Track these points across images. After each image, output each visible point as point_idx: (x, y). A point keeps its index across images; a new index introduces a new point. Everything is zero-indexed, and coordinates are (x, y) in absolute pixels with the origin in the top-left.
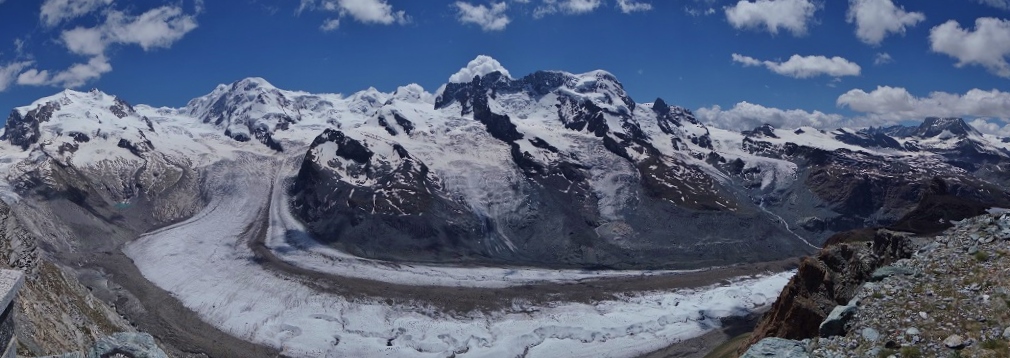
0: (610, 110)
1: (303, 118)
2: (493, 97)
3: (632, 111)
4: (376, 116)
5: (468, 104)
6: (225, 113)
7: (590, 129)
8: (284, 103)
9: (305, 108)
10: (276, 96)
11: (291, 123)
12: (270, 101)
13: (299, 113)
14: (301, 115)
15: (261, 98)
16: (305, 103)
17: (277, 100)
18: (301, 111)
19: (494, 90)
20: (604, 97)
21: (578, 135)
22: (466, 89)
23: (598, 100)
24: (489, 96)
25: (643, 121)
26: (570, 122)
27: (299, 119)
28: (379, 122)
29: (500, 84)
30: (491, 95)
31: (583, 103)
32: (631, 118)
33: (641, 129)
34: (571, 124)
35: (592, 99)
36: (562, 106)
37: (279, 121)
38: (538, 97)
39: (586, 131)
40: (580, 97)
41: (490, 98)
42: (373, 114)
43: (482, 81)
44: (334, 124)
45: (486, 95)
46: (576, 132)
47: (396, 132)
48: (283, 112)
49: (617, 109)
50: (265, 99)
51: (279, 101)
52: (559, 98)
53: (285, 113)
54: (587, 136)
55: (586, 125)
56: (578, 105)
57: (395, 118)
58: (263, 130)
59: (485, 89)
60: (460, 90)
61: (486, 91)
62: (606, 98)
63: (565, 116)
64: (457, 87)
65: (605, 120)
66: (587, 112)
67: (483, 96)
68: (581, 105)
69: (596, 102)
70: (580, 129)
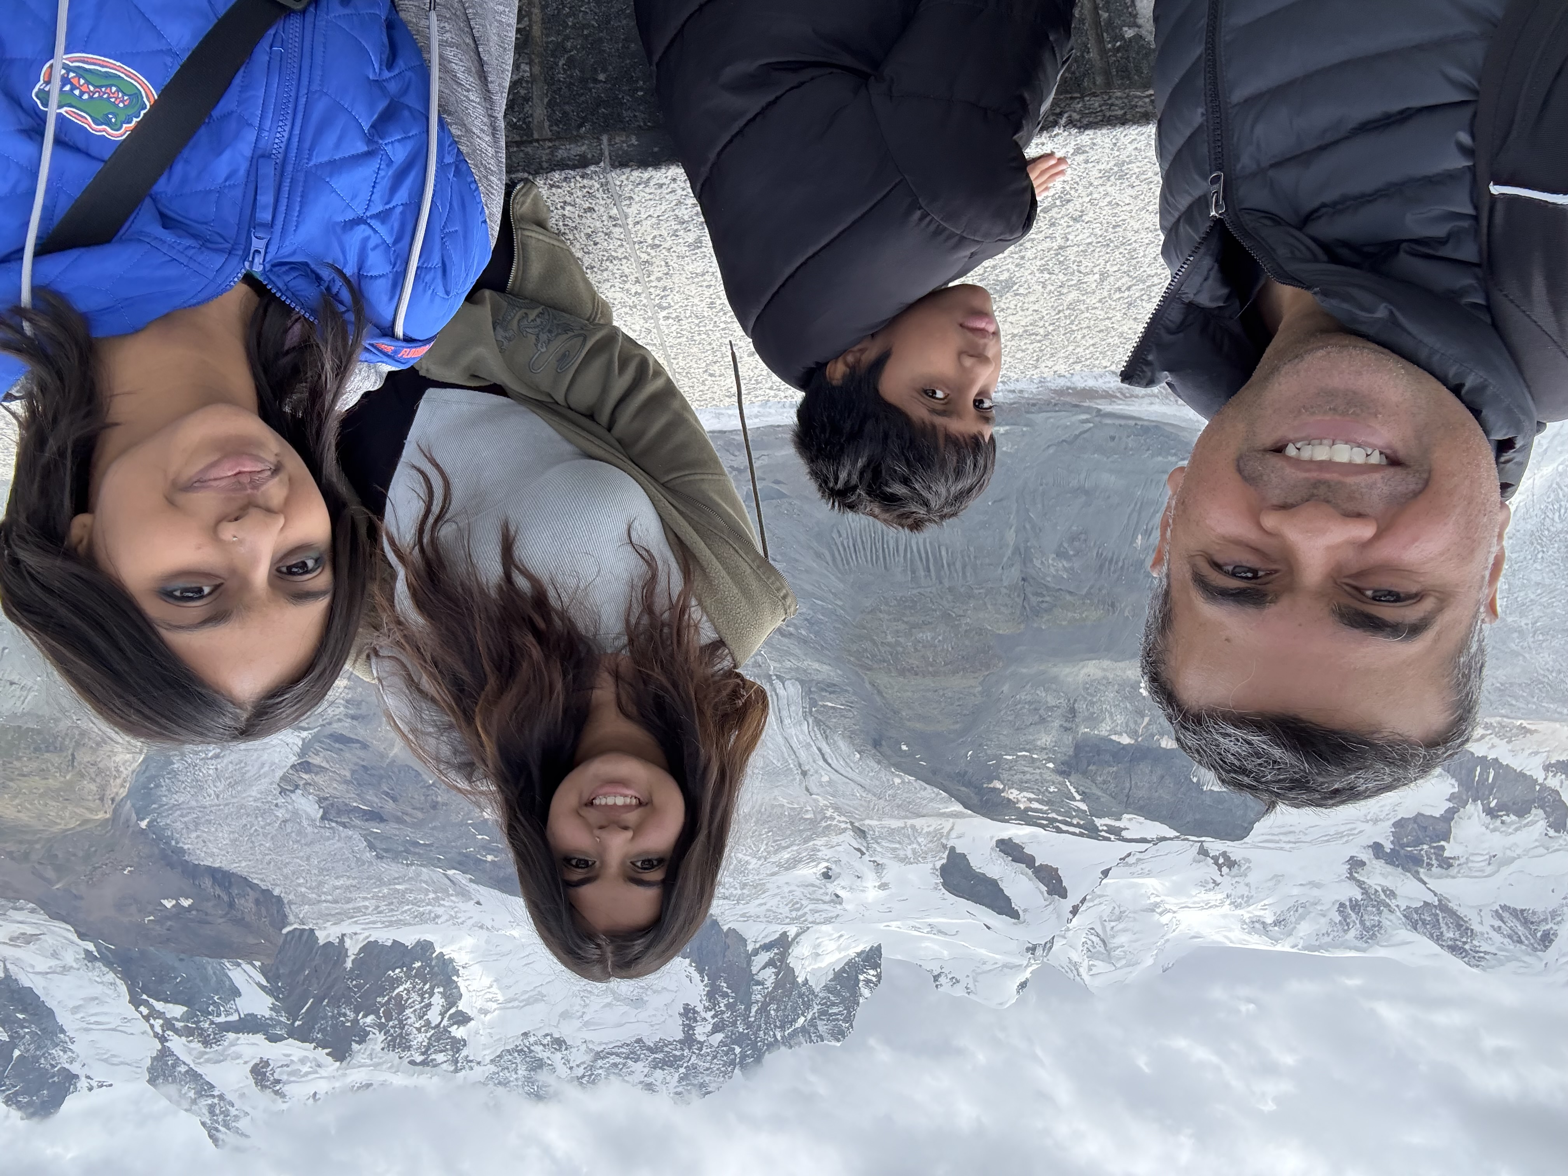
0: (260, 1038)
2: (688, 1013)
3: (165, 1053)
4: (1073, 899)
5: (769, 976)
7: (336, 951)
8: (1438, 920)
9: (1342, 905)
10: (1475, 943)
11: (1388, 846)
12: (1497, 923)
13: (1360, 884)
14: (1351, 878)
15: (1539, 934)
16: (1348, 924)
17: (1467, 929)
18: (1358, 894)
19: (689, 1040)
20: (285, 1083)
21: (379, 925)
22: (782, 1028)
23: (305, 1069)
24: (703, 1014)
25: (115, 1022)
26: (410, 969)
27: (1355, 864)
28: (1060, 881)
29: (670, 1062)
30: (696, 1021)
31: (363, 1046)
32: (169, 1024)
33: (123, 988)
34: (407, 960)
35: (332, 1066)
36: (445, 1022)
37: (1443, 848)
38: (532, 1039)
39: (348, 943)
40: (376, 1066)
41: (700, 1008)
42: (1086, 904)
43: (732, 1063)
44: (1221, 861)
45: (713, 1017)
46: (385, 936)
47: (997, 853)
48: (1432, 883)
49: (232, 1044)
50: (1521, 930)
51: (1460, 924)
52: (458, 1050)
53: (1425, 883)
54: (346, 928)
55: (349, 964)
56: (381, 1037)
57: (1008, 900)
58: (1501, 807)
59: (720, 1036)
60: (801, 1020)
61: (716, 1029)
62: (278, 1081)
63: (432, 988)
64: (812, 1030)
65: (277, 999)
66: (345, 1015)
67: (723, 1012)
68: (371, 1036)
69: (315, 1059)
70: (371, 949)
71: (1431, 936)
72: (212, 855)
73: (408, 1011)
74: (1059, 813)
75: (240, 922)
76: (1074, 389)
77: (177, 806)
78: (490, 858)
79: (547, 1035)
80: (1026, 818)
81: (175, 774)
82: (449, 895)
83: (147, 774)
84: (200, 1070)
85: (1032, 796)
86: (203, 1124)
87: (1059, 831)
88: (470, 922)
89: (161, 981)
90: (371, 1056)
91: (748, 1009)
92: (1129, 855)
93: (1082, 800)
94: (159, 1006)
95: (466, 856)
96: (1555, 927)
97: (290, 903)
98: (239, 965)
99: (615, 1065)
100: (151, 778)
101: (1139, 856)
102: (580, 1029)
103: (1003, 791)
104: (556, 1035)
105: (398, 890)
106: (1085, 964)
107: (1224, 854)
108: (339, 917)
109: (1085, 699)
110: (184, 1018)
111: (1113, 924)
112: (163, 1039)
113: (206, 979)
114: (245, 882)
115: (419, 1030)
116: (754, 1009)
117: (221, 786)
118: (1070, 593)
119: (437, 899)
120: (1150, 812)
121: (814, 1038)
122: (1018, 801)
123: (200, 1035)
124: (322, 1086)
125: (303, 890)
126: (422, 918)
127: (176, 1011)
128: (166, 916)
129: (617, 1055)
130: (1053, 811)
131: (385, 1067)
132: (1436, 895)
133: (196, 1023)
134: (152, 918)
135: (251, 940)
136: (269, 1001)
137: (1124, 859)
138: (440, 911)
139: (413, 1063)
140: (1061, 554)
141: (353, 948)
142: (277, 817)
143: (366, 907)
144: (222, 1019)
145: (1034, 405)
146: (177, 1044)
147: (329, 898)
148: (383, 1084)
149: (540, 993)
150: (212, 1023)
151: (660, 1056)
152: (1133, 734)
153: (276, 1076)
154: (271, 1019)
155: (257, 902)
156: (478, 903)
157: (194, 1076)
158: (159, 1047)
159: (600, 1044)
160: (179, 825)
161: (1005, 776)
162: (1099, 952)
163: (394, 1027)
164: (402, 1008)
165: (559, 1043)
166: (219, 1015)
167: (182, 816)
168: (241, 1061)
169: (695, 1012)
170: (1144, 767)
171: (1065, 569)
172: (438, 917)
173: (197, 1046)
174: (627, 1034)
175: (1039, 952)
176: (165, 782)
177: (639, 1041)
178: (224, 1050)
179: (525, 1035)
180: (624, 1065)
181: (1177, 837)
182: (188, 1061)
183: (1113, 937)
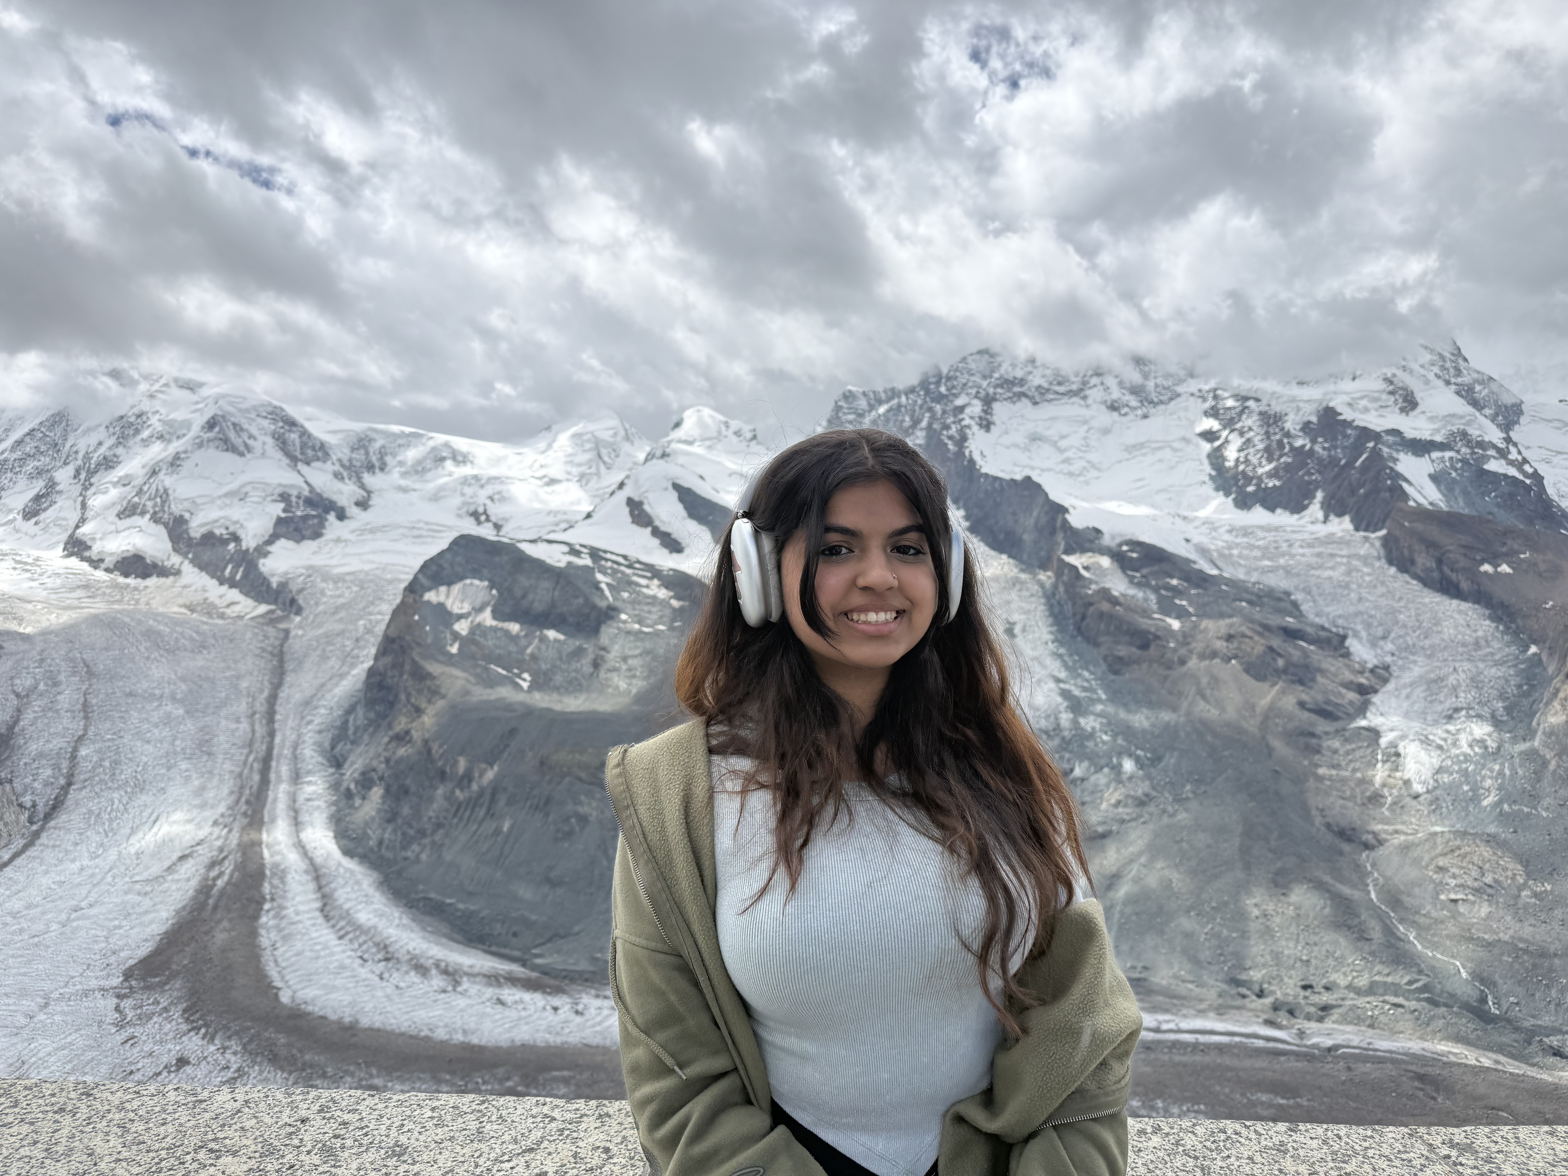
0: (1410, 434)
1: (374, 501)
2: (986, 425)
3: (1507, 427)
4: (622, 496)
6: (63, 476)
7: (1333, 508)
8: (301, 449)
9: (382, 469)
10: (273, 427)
11: (332, 517)
12: (251, 442)
13: (362, 486)
14: (369, 492)
15: (217, 429)
16: (380, 452)
17: (277, 439)
18: (367, 478)
19: (988, 401)
20: (1384, 391)
21: (1289, 529)
22: (900, 406)
23: (1364, 402)
24: (972, 423)
25: (1557, 460)
26: (1258, 485)
27: (363, 504)
28: (631, 513)
29: (1007, 383)
30: (980, 418)
31: (1306, 419)
32: (1503, 454)
33: (1551, 491)
34: (1261, 494)
35: (1338, 403)
36: (1225, 434)
37: (284, 511)
38: (1139, 412)
39: (1320, 515)
40: (1293, 400)
41: (975, 428)
42: (610, 490)
43: (949, 379)
44: (483, 518)
45: (963, 419)
46: (1282, 518)
47: (684, 542)
48: (300, 481)
49: (1438, 431)
50: (232, 435)
51: (282, 443)
52: (1213, 408)
53: (306, 482)
54: (1322, 530)
55: (1320, 495)
56: (1288, 426)
57: (681, 499)
58: (224, 542)
59: (959, 402)
60: (882, 410)
61: (961, 409)
62: (1392, 393)
63: (1237, 466)
64: (872, 402)
65: (1392, 469)
66: (1324, 448)
67: (954, 423)
68: (1298, 427)
69: (1354, 410)
70: (1298, 507)
71: (310, 436)
72: (1460, 612)
73: (1261, 446)
74: (623, 573)
75: (1431, 545)
76: (544, 992)
77: (1498, 664)
78: (1175, 582)
79: (1125, 414)
80: (654, 572)
81: (1502, 696)
82: (1218, 551)
83: (1531, 699)
84: (1470, 409)
85: (645, 590)
86: (1466, 360)
87: (625, 557)
88: (1197, 523)
89: (1512, 496)
90: (1298, 409)
91: (930, 425)
92: (565, 530)
93: (599, 582)
94: (1513, 472)
95: (1198, 586)
96: (202, 434)
97: (1379, 558)
98: (1431, 504)
99: (1060, 384)
100: (1526, 695)
101: (557, 529)
102: (1093, 417)
103: (671, 598)
104: (1115, 414)
105: (1269, 559)
106: (619, 439)
107: (479, 523)
108: (1329, 540)
109: (583, 676)
110: (1487, 458)
111: (589, 471)
112: (1508, 440)
113: (1466, 493)
114: (1426, 582)
115: (1250, 429)
116: (924, 424)
117: (1452, 680)
118: (580, 779)
119: (1230, 548)
120: (540, 567)
121: (872, 395)
122: (659, 586)
123: (1469, 441)
124: (1348, 386)
125: (1366, 570)
126: (1246, 532)
127: (1494, 466)
128: (1509, 556)
129: (1057, 393)
130: (628, 575)
131: (1285, 399)
132: (299, 472)
133: (1473, 453)
134: (1522, 556)
135: (1419, 527)
136: (1400, 468)
137: (571, 527)
138: (1228, 537)
139: (1257, 400)
140: (583, 820)
141: (1315, 510)
142: (1393, 643)
143: (1301, 547)
144: (1448, 454)
145: (587, 980)
146: (1495, 435)
147: (1339, 560)
148: (1287, 383)
149: (1130, 453)
150: (1458, 452)
151: (1017, 389)
152: (543, 639)
153: (1392, 399)
154: (1397, 451)
155: (1413, 562)
156: (1187, 541)
157: (1475, 404)
158: (1512, 434)
159: (1073, 404)
160: (1496, 645)
161: (668, 612)
162: (605, 447)
163: (1275, 434)
164: (1267, 450)
165: (1113, 407)
166: (1451, 459)
167: (1492, 654)
168: (1430, 415)
169: (981, 425)
170: (539, 607)
171: (581, 803)
172: (1230, 531)
173: (1474, 432)
174: (1047, 410)
175: (659, 453)
176: (1512, 690)
177: (1036, 403)
178: (1444, 426)
179: (1145, 417)
180: (1051, 384)
181: (519, 541)
182: (1481, 419)
183: (590, 461)
